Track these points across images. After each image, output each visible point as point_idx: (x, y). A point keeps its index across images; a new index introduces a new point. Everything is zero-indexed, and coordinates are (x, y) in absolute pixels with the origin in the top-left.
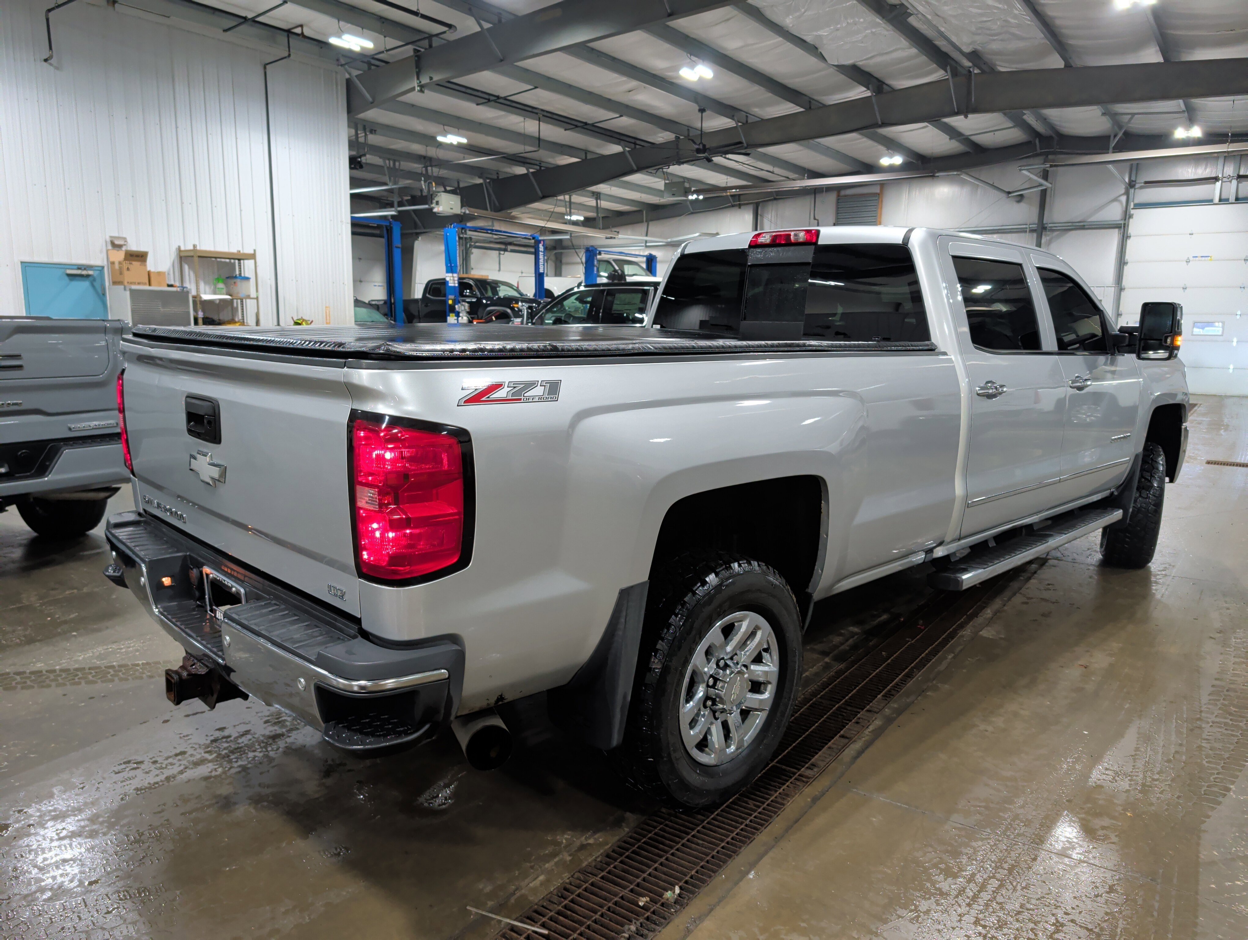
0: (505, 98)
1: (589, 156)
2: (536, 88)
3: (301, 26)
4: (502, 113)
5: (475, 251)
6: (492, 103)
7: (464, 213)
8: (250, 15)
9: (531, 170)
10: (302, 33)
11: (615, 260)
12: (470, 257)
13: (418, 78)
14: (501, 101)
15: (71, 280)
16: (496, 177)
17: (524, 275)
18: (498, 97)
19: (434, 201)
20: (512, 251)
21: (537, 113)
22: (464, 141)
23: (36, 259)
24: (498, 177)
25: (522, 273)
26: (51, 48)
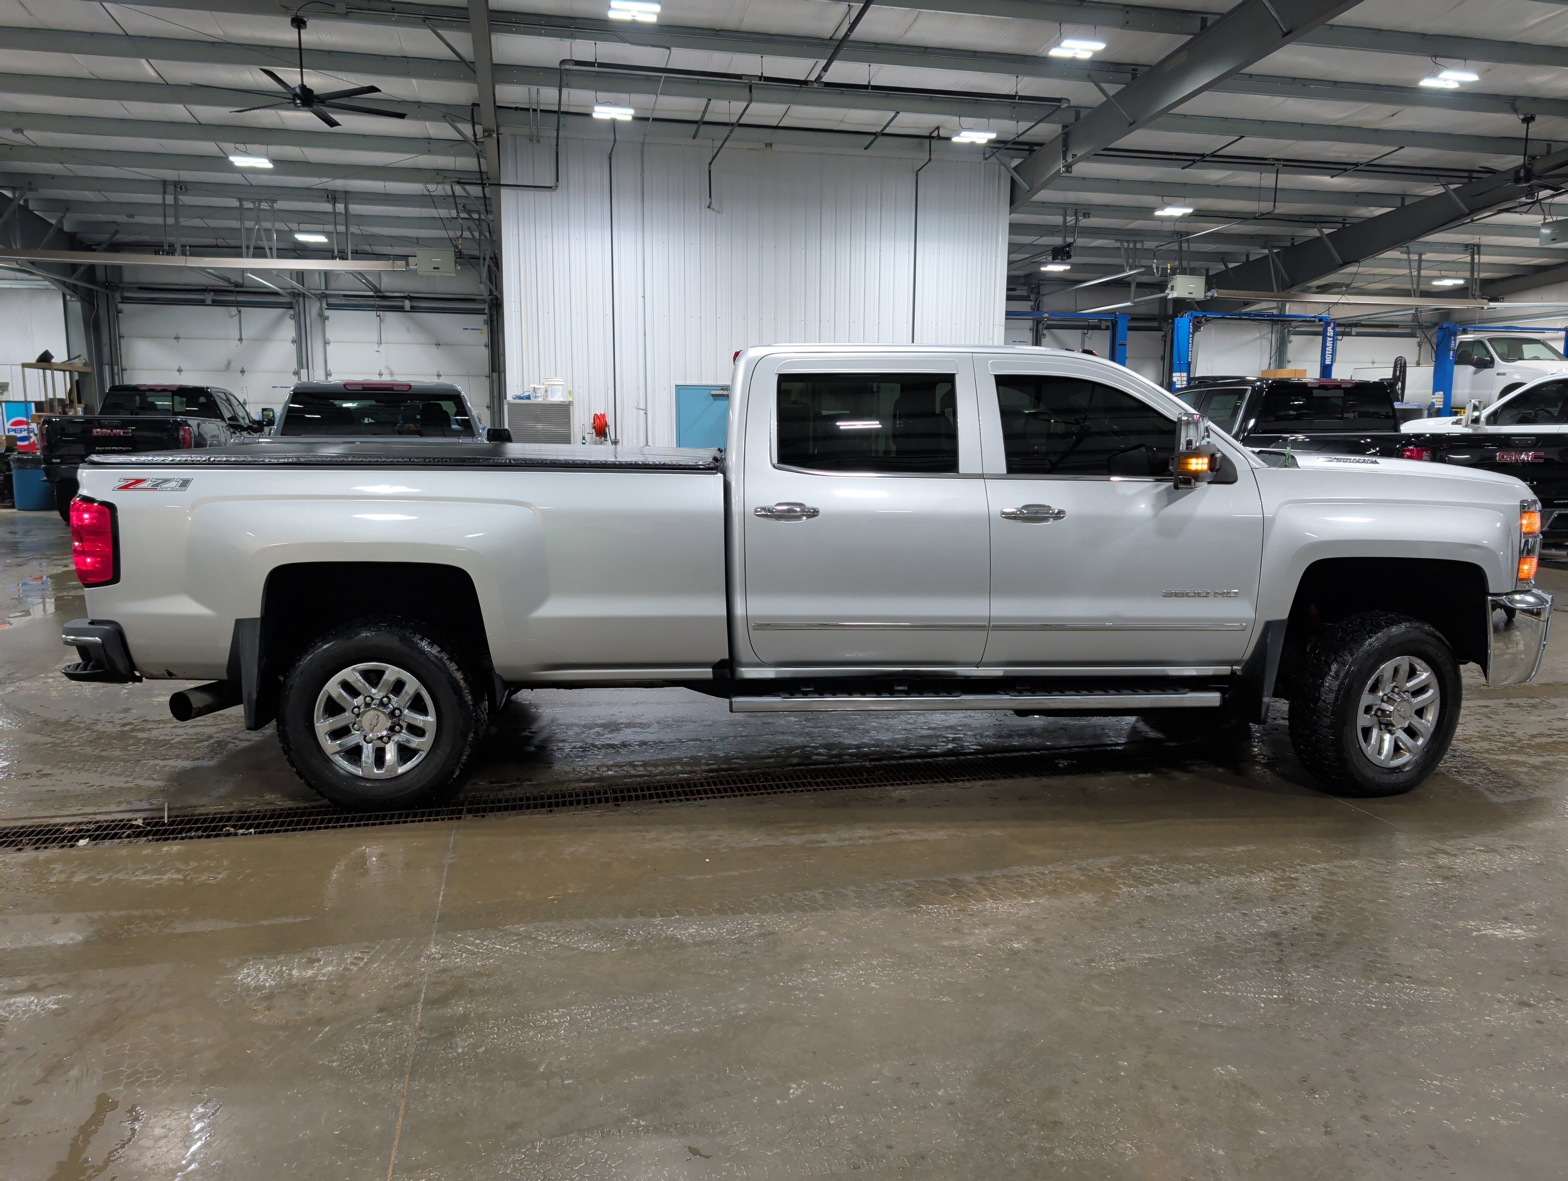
0: (1213, 155)
1: (1408, 202)
2: (1242, 137)
3: (938, 128)
4: (1230, 172)
5: (1293, 338)
6: (1199, 163)
7: (1212, 297)
8: (879, 129)
9: (1327, 231)
10: (938, 135)
11: (1491, 340)
12: (1286, 346)
13: (1064, 158)
14: (1207, 159)
15: (715, 400)
16: (1289, 244)
17: (1375, 365)
18: (1203, 155)
19: (1169, 286)
20: (1359, 334)
21: (1274, 165)
22: (1190, 211)
23: (688, 383)
24: (1293, 244)
25: (1373, 363)
26: (710, 196)
